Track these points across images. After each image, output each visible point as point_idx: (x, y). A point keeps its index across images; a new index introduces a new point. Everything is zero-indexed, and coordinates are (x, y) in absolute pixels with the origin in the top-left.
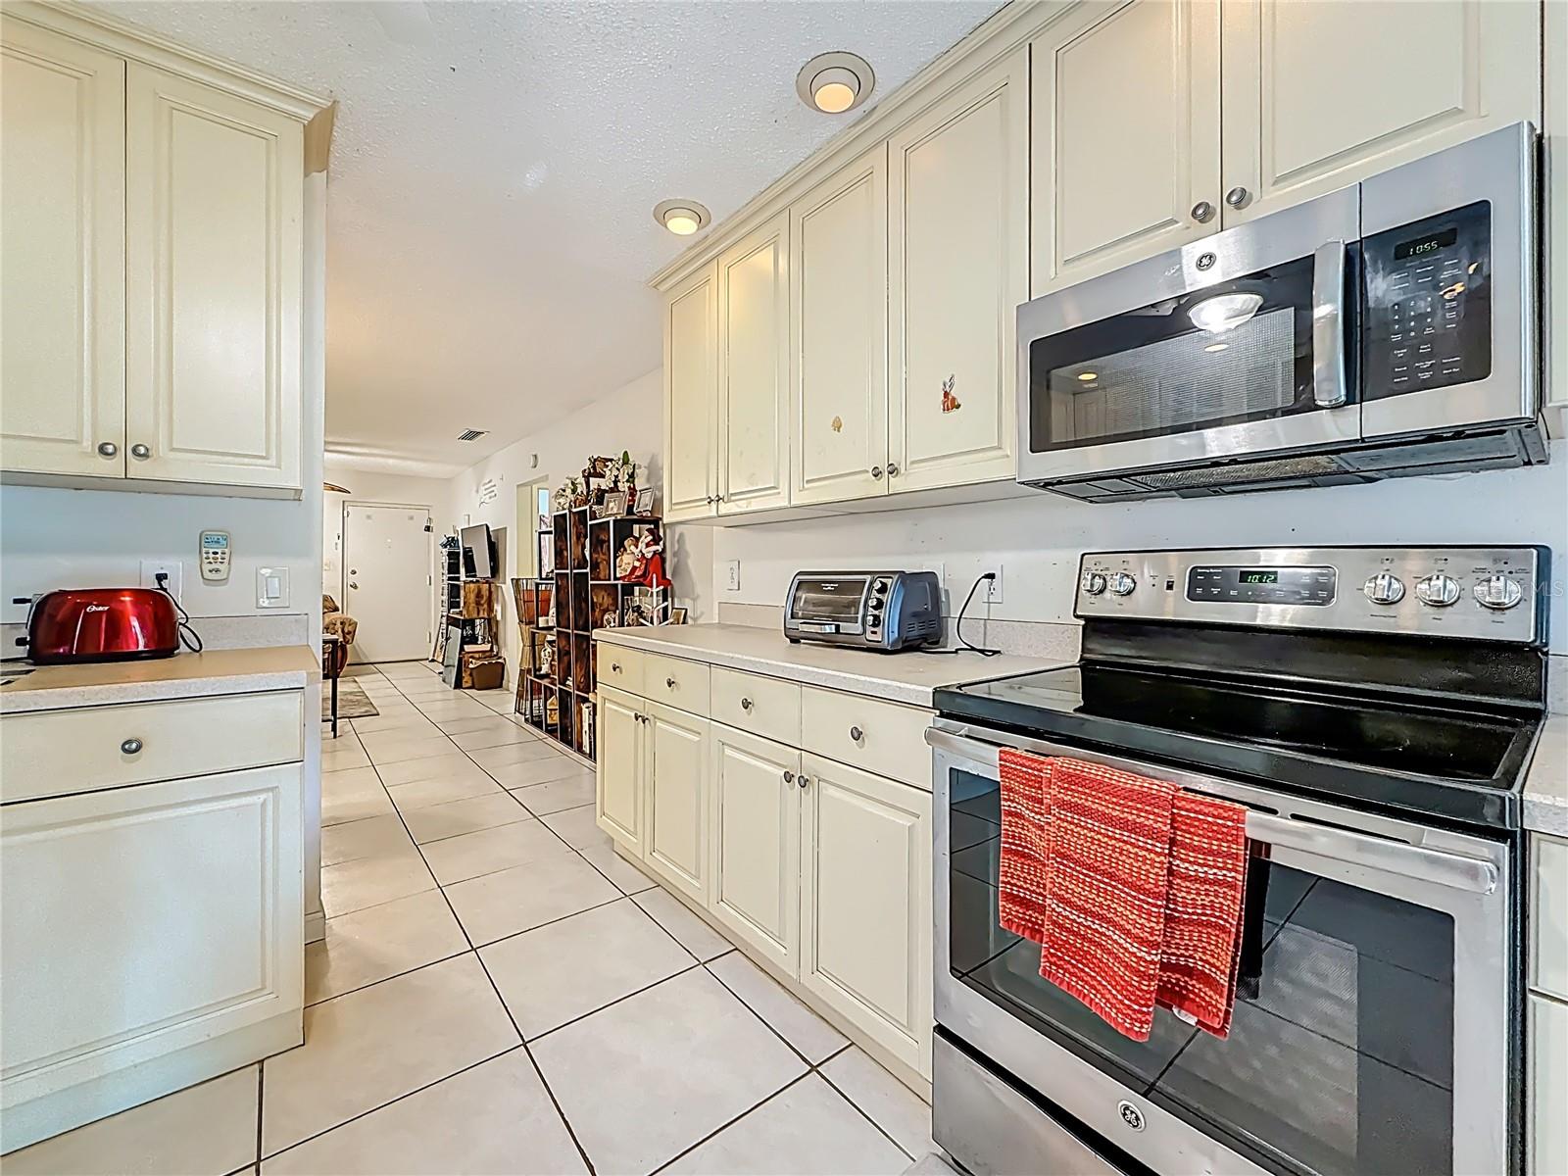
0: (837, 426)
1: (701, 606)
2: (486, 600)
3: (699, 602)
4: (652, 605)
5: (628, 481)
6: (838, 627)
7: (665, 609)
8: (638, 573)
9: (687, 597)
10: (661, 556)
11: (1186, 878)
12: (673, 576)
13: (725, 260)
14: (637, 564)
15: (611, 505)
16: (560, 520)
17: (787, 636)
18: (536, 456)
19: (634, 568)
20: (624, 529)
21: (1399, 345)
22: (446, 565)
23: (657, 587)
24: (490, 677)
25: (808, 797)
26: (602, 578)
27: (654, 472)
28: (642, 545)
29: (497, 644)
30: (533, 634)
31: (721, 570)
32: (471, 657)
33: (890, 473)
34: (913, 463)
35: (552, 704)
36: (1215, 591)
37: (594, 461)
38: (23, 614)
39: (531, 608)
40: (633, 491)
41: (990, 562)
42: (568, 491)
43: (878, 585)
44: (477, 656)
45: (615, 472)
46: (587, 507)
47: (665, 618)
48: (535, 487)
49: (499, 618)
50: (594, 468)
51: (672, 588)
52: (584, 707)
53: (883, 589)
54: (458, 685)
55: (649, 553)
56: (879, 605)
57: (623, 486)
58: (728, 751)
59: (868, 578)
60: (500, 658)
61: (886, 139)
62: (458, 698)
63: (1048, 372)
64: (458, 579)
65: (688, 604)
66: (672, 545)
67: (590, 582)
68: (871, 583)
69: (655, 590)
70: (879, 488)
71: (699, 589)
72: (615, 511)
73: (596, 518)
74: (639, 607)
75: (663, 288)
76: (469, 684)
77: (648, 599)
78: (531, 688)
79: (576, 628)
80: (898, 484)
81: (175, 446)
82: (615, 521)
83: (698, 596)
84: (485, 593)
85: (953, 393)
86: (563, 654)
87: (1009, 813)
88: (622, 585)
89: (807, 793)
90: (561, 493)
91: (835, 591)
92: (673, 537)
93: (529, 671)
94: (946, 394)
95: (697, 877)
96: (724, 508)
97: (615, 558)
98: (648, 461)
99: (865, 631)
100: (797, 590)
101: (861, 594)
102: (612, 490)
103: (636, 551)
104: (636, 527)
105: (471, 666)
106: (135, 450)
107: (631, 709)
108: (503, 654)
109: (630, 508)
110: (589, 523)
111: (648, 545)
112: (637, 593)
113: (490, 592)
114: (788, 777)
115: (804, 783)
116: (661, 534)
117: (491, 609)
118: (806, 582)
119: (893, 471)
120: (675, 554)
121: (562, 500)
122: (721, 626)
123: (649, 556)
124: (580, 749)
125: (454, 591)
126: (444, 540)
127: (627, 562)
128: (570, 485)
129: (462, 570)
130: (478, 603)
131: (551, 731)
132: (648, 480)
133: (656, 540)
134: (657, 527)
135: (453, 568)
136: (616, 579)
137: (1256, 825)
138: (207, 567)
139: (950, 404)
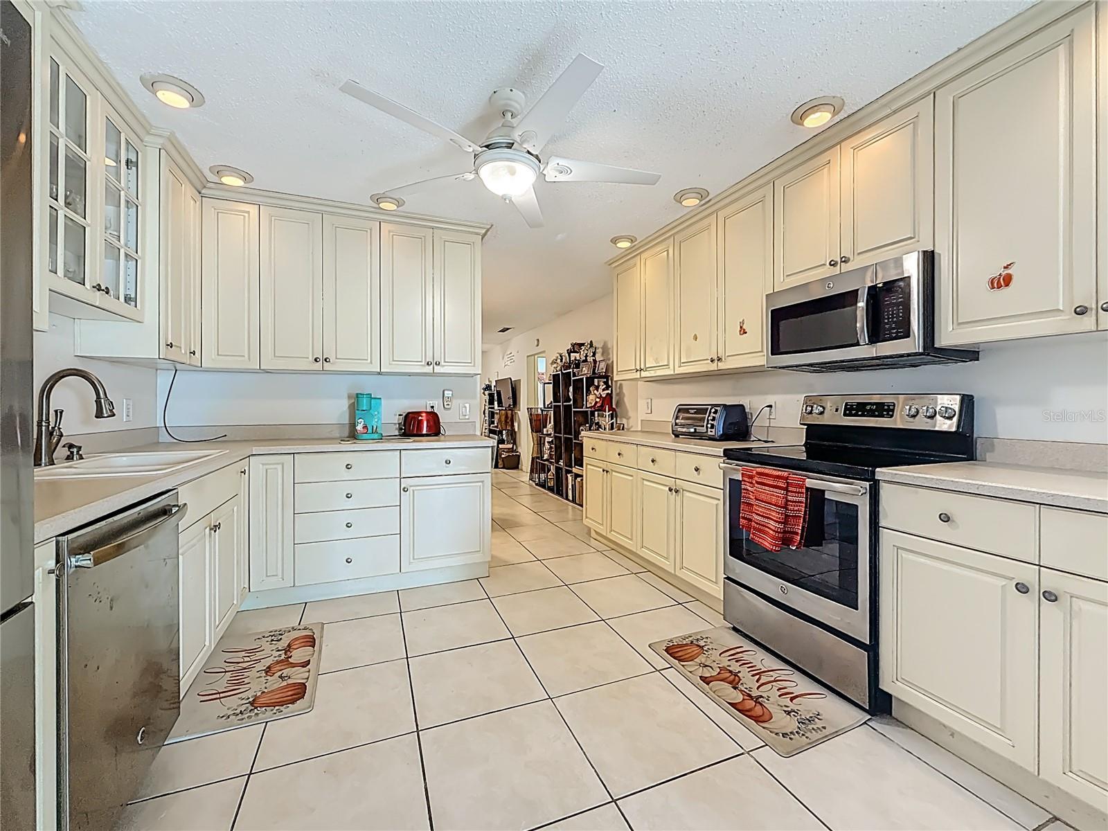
0: (695, 338)
1: (631, 422)
2: (510, 420)
3: (631, 420)
4: (605, 421)
5: (592, 356)
6: (695, 429)
7: (612, 424)
8: (598, 405)
9: (624, 417)
10: (610, 395)
11: (791, 501)
12: (616, 407)
13: (644, 256)
14: (598, 400)
15: (584, 369)
16: (556, 377)
17: (673, 434)
18: (538, 340)
19: (596, 403)
20: (590, 381)
21: (887, 324)
22: (487, 401)
23: (609, 412)
24: (512, 462)
25: (678, 498)
26: (579, 406)
27: (606, 350)
28: (600, 390)
29: (515, 444)
30: (541, 437)
31: (642, 404)
32: (504, 451)
33: (718, 360)
34: (728, 356)
35: (550, 475)
36: (854, 412)
37: (573, 345)
38: (401, 419)
39: (537, 424)
40: (595, 361)
41: (770, 399)
42: (559, 361)
43: (713, 410)
44: (506, 450)
45: (586, 352)
46: (571, 370)
47: (612, 428)
48: (536, 356)
49: (516, 430)
50: (574, 349)
51: (616, 414)
52: (569, 475)
53: (716, 412)
54: (496, 466)
55: (604, 394)
56: (714, 419)
57: (590, 359)
58: (645, 482)
59: (710, 407)
60: (517, 452)
61: (717, 211)
62: (496, 473)
63: (778, 322)
64: (493, 408)
65: (624, 421)
66: (616, 389)
67: (573, 410)
68: (711, 409)
69: (607, 414)
70: (713, 367)
71: (631, 414)
72: (586, 372)
73: (576, 376)
74: (598, 423)
75: (614, 265)
76: (501, 466)
77: (603, 419)
78: (538, 466)
79: (565, 433)
80: (722, 366)
81: (446, 361)
82: (586, 378)
83: (630, 418)
84: (509, 415)
85: (744, 327)
86: (558, 448)
87: (744, 489)
88: (591, 411)
89: (678, 495)
90: (554, 362)
91: (695, 413)
92: (616, 385)
93: (538, 458)
94: (741, 327)
95: (631, 539)
96: (644, 374)
97: (587, 396)
98: (602, 344)
99: (707, 432)
100: (678, 412)
101: (706, 414)
102: (584, 361)
103: (597, 393)
104: (596, 380)
105: (503, 456)
106: (436, 364)
107: (600, 468)
108: (519, 450)
109: (594, 370)
110: (572, 379)
111: (604, 390)
112: (596, 415)
113: (512, 416)
114: (670, 490)
115: (677, 491)
116: (610, 384)
117: (513, 425)
118: (682, 410)
119: (719, 359)
120: (617, 394)
121: (555, 365)
122: (641, 431)
123: (604, 396)
124: (567, 499)
125: (492, 415)
126: (484, 386)
127: (592, 399)
128: (559, 357)
129: (496, 403)
130: (506, 421)
131: (551, 489)
132: (603, 354)
133: (607, 388)
134: (608, 380)
135: (491, 402)
136: (587, 408)
137: (810, 483)
138: (445, 403)
139: (743, 332)
